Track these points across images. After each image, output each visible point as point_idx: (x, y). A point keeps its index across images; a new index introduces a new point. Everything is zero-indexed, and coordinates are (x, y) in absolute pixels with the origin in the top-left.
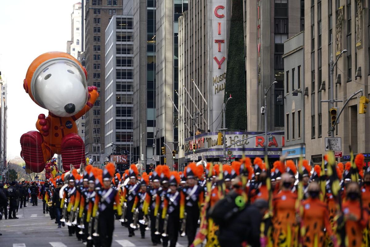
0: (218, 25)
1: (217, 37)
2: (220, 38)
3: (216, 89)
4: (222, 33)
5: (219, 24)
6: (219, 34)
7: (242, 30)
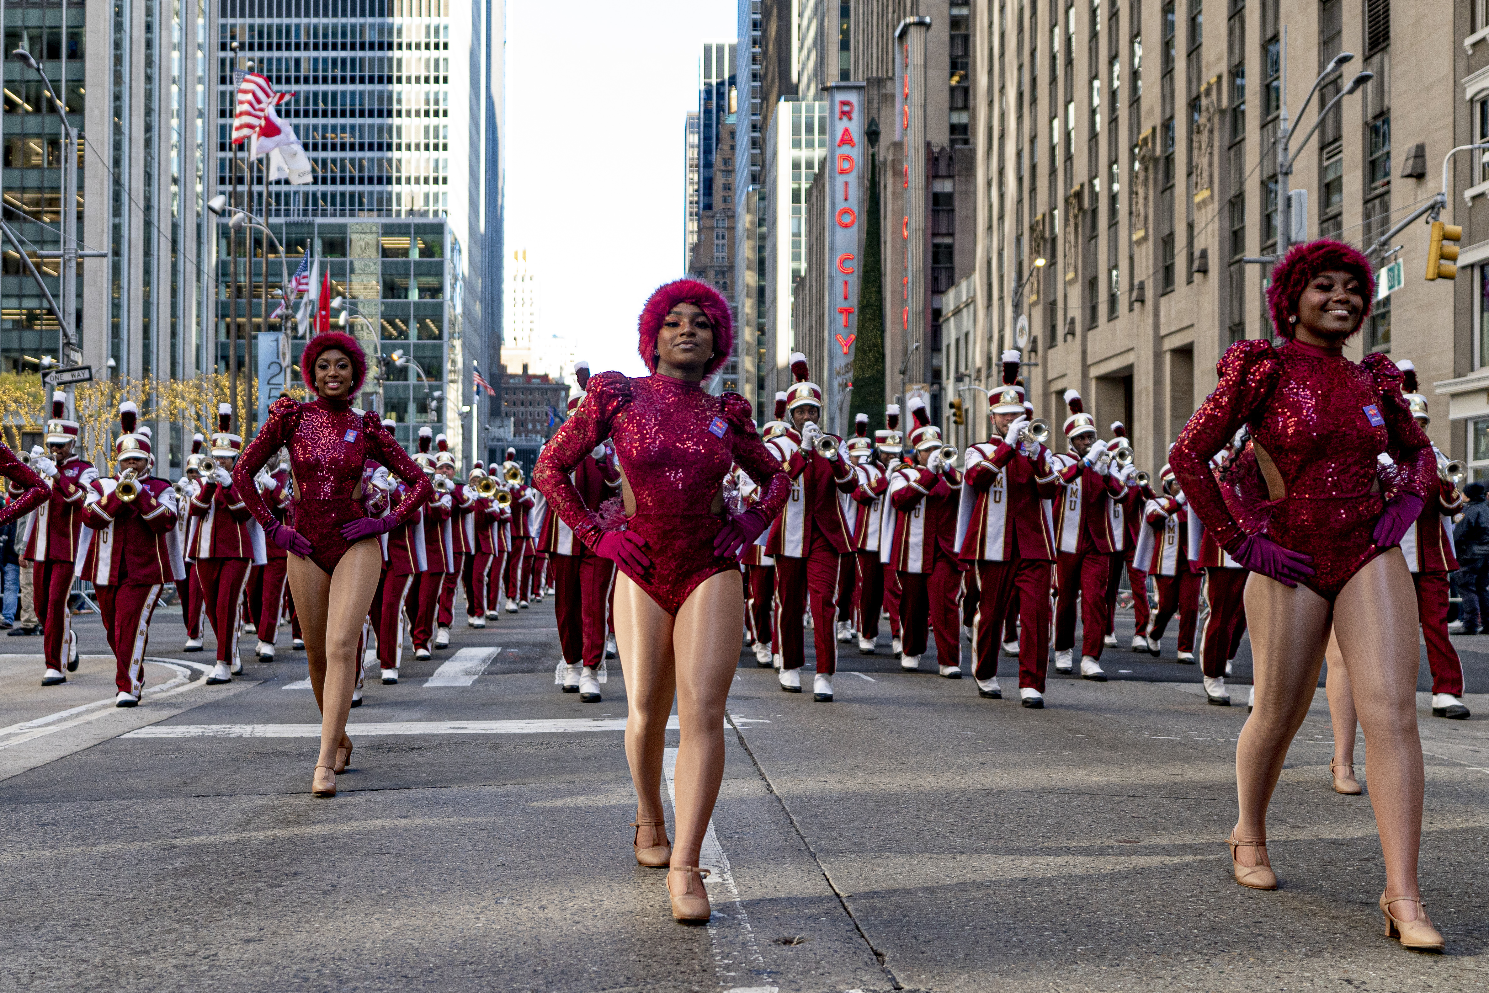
0: (843, 285)
1: (841, 303)
2: (846, 305)
3: (840, 385)
4: (850, 297)
5: (846, 283)
6: (846, 298)
7: (880, 291)
